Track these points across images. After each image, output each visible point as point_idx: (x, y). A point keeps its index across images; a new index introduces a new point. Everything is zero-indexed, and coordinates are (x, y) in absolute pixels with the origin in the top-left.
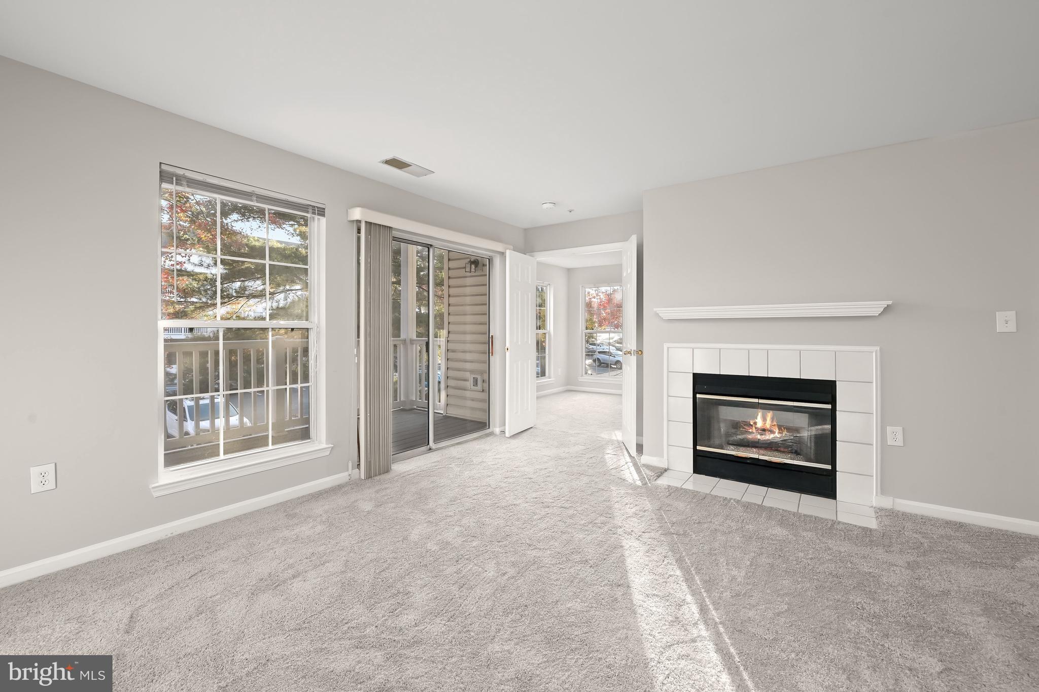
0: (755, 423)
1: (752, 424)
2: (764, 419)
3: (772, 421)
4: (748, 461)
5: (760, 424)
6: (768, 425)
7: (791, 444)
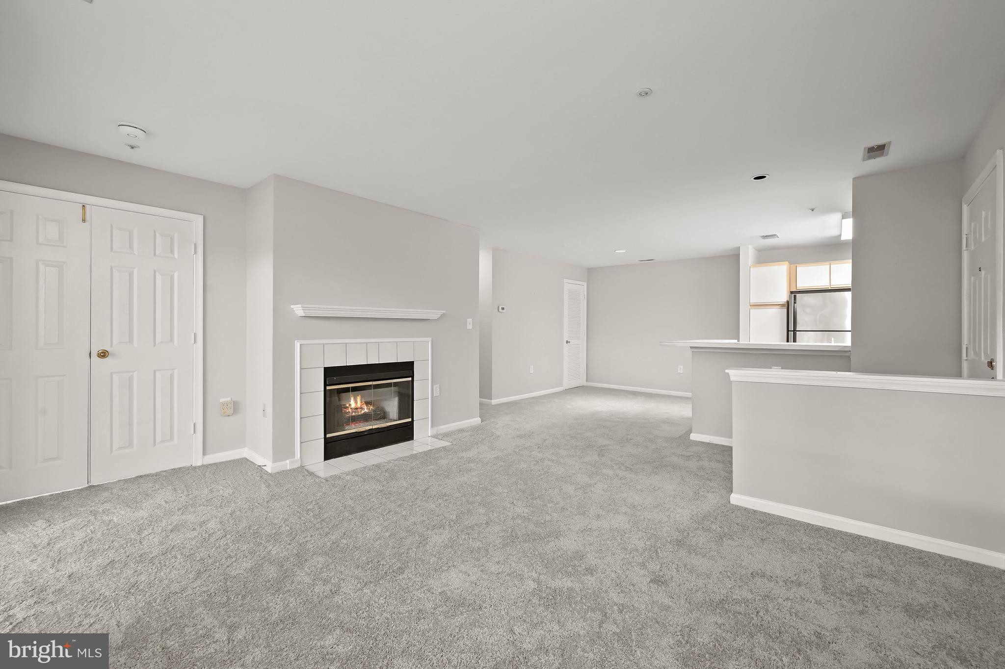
0: (350, 405)
1: (348, 406)
2: (356, 403)
3: (361, 402)
4: (366, 433)
5: (353, 405)
6: (359, 405)
7: (379, 412)
